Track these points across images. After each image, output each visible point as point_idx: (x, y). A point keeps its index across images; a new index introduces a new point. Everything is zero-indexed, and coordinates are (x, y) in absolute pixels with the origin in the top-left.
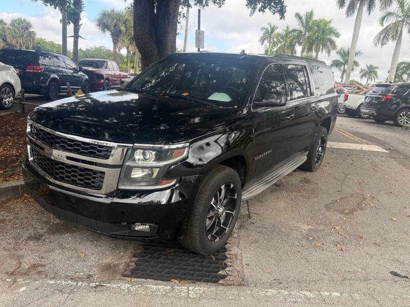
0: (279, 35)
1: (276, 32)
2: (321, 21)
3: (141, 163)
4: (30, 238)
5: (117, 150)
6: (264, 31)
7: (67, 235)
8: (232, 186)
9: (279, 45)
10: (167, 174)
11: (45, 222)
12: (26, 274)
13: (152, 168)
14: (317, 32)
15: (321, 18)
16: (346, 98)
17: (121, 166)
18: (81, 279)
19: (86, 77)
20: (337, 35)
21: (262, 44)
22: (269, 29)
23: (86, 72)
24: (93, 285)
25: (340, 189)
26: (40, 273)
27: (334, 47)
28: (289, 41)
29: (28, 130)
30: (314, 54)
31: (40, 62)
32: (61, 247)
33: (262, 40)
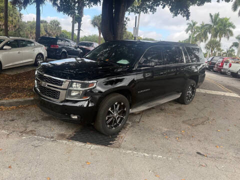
0: (198, 27)
1: (197, 25)
2: (224, 19)
3: (75, 88)
4: (33, 121)
5: (66, 83)
6: (189, 25)
7: (49, 121)
8: (122, 104)
9: (198, 33)
10: (86, 94)
11: (42, 116)
12: (27, 133)
13: (79, 91)
14: (220, 25)
15: (224, 17)
16: (230, 66)
17: (66, 89)
18: (48, 138)
19: (82, 51)
20: (234, 27)
21: (187, 32)
22: (192, 24)
23: (81, 48)
24: (52, 140)
25: (196, 114)
26: (33, 133)
27: (232, 34)
28: (203, 31)
29: (36, 73)
30: (218, 39)
31: (58, 43)
32: (45, 125)
33: (187, 31)
